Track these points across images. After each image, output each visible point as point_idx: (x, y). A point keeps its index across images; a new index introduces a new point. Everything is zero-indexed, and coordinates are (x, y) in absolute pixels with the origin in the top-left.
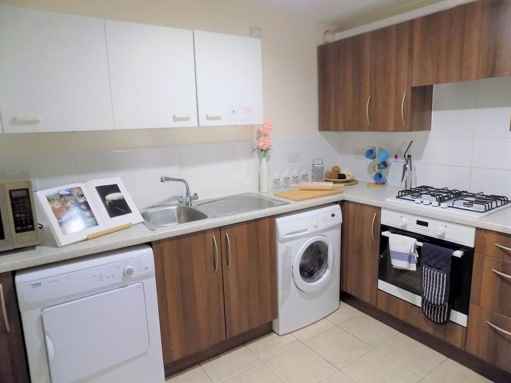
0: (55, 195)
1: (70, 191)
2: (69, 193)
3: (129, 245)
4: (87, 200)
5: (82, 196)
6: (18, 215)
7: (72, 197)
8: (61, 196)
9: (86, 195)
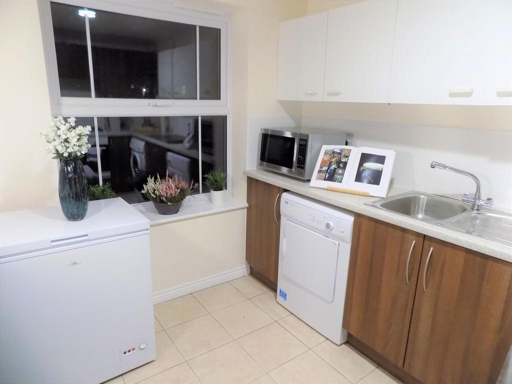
0: (330, 151)
1: (341, 151)
2: (340, 152)
3: (336, 205)
4: (348, 162)
5: (347, 157)
6: (299, 156)
7: (339, 155)
8: (334, 152)
9: (350, 158)
